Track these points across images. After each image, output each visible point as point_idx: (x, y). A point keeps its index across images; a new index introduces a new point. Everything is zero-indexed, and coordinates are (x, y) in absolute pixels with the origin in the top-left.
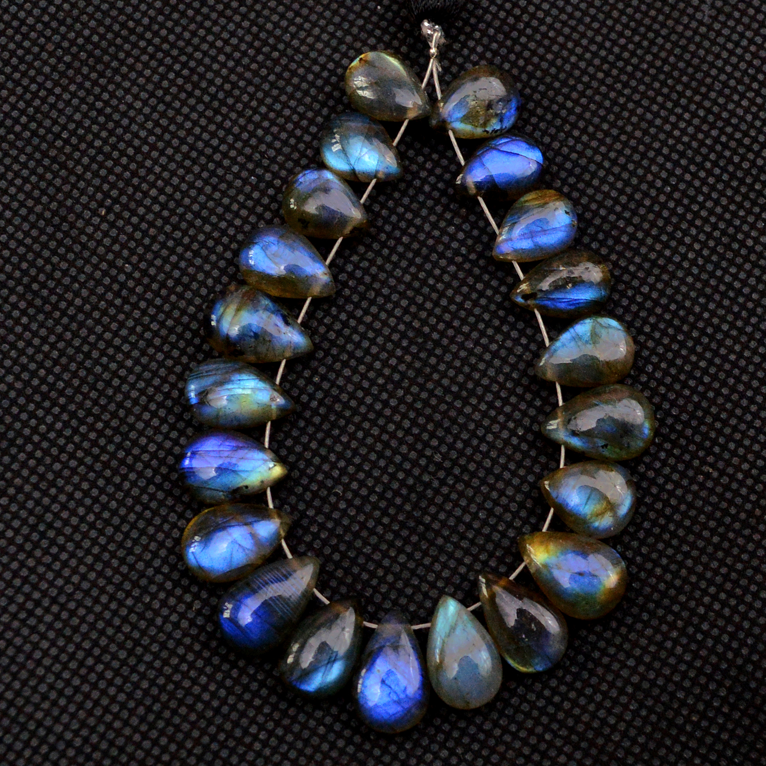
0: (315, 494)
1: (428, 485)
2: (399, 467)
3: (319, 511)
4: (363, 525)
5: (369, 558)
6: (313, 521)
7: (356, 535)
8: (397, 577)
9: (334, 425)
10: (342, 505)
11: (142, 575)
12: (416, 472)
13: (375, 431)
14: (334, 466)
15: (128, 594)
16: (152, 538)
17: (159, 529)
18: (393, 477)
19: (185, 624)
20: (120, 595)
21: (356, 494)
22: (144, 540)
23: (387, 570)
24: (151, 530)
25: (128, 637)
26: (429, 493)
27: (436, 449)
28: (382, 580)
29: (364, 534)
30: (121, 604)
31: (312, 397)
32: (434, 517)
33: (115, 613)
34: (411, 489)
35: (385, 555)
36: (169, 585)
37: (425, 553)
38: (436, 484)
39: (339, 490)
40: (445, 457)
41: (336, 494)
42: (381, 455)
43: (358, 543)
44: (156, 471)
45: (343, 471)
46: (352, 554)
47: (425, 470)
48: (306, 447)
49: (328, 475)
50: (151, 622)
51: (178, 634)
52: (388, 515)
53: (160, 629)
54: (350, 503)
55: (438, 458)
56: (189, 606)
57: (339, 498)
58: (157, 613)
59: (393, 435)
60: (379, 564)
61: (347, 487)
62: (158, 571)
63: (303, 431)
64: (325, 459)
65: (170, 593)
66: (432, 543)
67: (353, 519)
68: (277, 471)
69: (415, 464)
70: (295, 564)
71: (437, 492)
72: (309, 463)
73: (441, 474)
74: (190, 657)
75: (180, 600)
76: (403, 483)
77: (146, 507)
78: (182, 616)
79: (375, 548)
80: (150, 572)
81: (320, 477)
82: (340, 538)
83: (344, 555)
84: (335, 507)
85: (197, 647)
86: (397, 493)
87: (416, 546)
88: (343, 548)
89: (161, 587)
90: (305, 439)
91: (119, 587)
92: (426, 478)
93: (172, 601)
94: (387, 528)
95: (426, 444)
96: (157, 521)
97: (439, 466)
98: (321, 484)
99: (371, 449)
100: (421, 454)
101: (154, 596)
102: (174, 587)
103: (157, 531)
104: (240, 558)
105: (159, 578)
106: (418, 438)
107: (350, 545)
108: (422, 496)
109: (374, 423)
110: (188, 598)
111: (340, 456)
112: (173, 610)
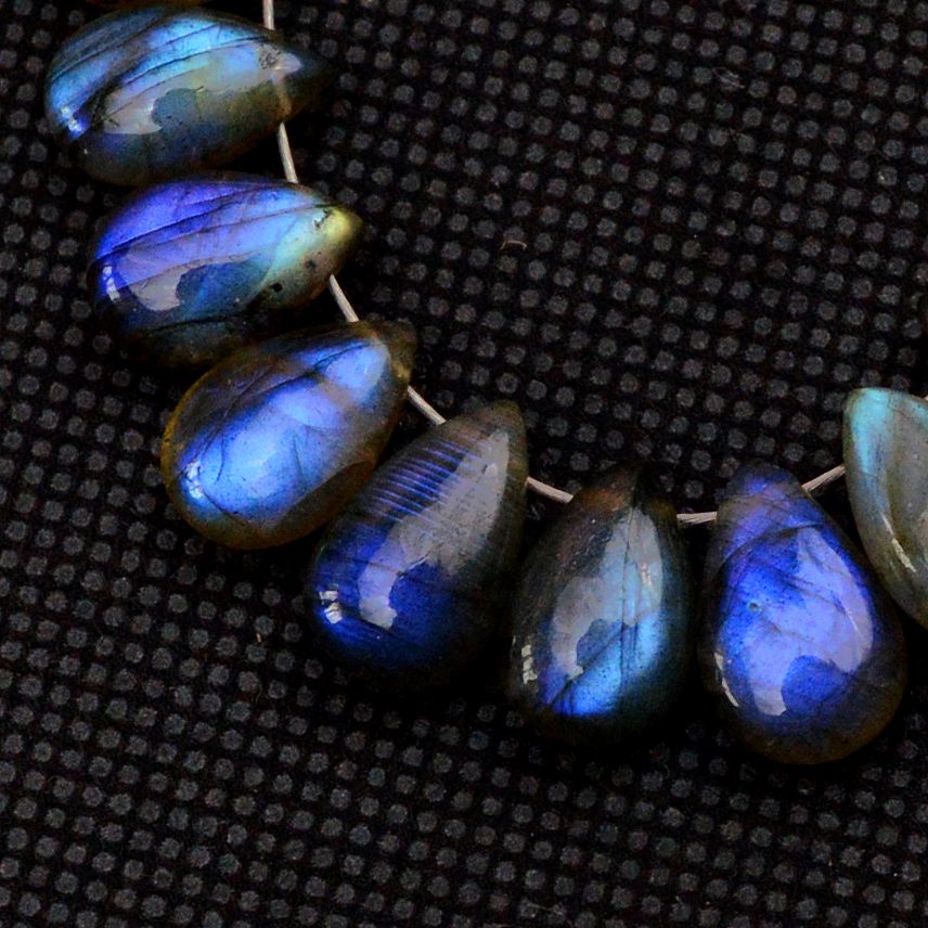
0: (462, 269)
1: (729, 153)
2: (643, 135)
3: (483, 304)
4: (604, 302)
5: (645, 373)
6: (475, 332)
7: (596, 330)
8: (731, 393)
9: (450, 91)
10: (537, 270)
11: (104, 600)
12: (689, 132)
13: (556, 71)
14: (482, 186)
15: (86, 656)
16: (98, 507)
17: (108, 479)
18: (637, 162)
19: (248, 681)
20: (68, 665)
21: (560, 232)
22: (82, 518)
23: (702, 387)
24: (91, 489)
25: (119, 758)
26: (739, 171)
27: (719, 63)
28: (697, 415)
29: (614, 319)
30: (76, 686)
31: (372, 45)
32: (771, 224)
33: (69, 712)
34: (691, 176)
35: (683, 351)
36: (178, 602)
37: (780, 315)
38: (746, 143)
39: (514, 237)
40: (747, 73)
41: (513, 251)
42: (588, 122)
43: (607, 347)
44: (55, 347)
45: (510, 191)
46: (599, 378)
47: (707, 120)
48: (400, 167)
49: (476, 213)
50: (165, 705)
51: (241, 712)
52: (658, 256)
53: (194, 714)
54: (553, 260)
55: (730, 81)
56: (245, 635)
57: (523, 256)
58: (171, 677)
59: (601, 66)
60: (676, 380)
61: (532, 226)
62: (140, 579)
63: (379, 131)
64: (455, 179)
65: (187, 622)
66: (786, 286)
67: (575, 295)
68: (338, 225)
69: (679, 114)
70: (461, 430)
71: (757, 162)
72: (420, 200)
73: (752, 117)
74: (290, 754)
75: (217, 628)
76: (665, 169)
77: (59, 438)
78: (237, 664)
79: (654, 345)
80: (121, 587)
81: (458, 223)
82: (559, 350)
83: (582, 388)
84: (520, 282)
85: (299, 726)
86: (659, 197)
87: (751, 307)
88: (572, 370)
89: (161, 614)
90: (390, 148)
91: (57, 647)
92: (718, 138)
93: (200, 638)
94: (665, 287)
95: (691, 60)
96: (98, 462)
97: (741, 101)
98: (467, 240)
99: (560, 115)
100: (685, 87)
101: (151, 642)
102: (194, 603)
103: (106, 487)
104: (320, 460)
105: (149, 595)
106: (664, 52)
107: (588, 357)
108: (722, 184)
109: (544, 53)
110: (235, 617)
111: (490, 157)
112: (209, 658)
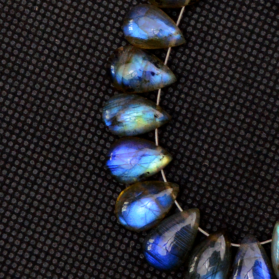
0: (192, 167)
1: (260, 153)
2: (241, 144)
3: (196, 177)
4: (224, 183)
5: (230, 202)
6: (193, 184)
7: (221, 189)
8: (249, 211)
9: (198, 123)
10: (210, 172)
11: (97, 230)
12: (252, 146)
13: (223, 124)
14: (201, 148)
15: (90, 243)
16: (99, 207)
17: (102, 201)
18: (238, 150)
19: (126, 256)
20: (86, 244)
21: (217, 164)
22: (95, 209)
23: (243, 208)
24: (98, 202)
25: (94, 269)
26: (262, 157)
27: (262, 130)
28: (241, 214)
29: (226, 188)
30: (87, 250)
31: (182, 108)
32: (267, 172)
33: (84, 256)
34: (250, 156)
35: (240, 199)
36: (113, 234)
37: (264, 195)
38: (265, 152)
39: (207, 163)
40: (268, 134)
41: (205, 166)
42: (229, 138)
43: (223, 194)
44: (95, 166)
45: (207, 151)
46: (220, 201)
47: (257, 143)
48: (183, 139)
49: (198, 155)
50: (107, 258)
51: (123, 263)
52: (239, 174)
53: (112, 262)
54: (214, 170)
55: (264, 135)
56: (128, 245)
57: (208, 168)
58: (109, 252)
59: (234, 125)
60: (237, 205)
61: (211, 161)
62: (106, 227)
63: (179, 129)
64: (195, 145)
65: (115, 239)
66: (267, 188)
67: (218, 180)
68: (165, 160)
69: (250, 141)
70: (185, 215)
71: (266, 156)
72: (186, 148)
73: (268, 145)
75: (121, 242)
76: (245, 154)
77: (93, 189)
78: (124, 252)
79: (234, 196)
80: (101, 228)
81: (194, 156)
82: (212, 192)
83: (215, 202)
84: (205, 174)
85: (136, 269)
86: (242, 160)
87: (258, 192)
88: (214, 198)
89: (109, 236)
90: (181, 134)
91: (84, 240)
92: (259, 149)
93: (117, 244)
94: (239, 183)
95: (256, 128)
96: (100, 196)
97: (266, 140)
98: (195, 161)
99: (222, 135)
100: (253, 134)
101: (106, 242)
102: (117, 235)
103: (101, 203)
104: (151, 217)
105: (107, 231)
106: (250, 125)
107: (218, 196)
109: (222, 119)
110: (126, 240)
111: (204, 142)
112: (118, 249)
